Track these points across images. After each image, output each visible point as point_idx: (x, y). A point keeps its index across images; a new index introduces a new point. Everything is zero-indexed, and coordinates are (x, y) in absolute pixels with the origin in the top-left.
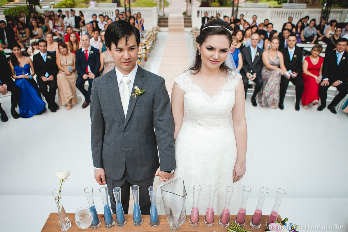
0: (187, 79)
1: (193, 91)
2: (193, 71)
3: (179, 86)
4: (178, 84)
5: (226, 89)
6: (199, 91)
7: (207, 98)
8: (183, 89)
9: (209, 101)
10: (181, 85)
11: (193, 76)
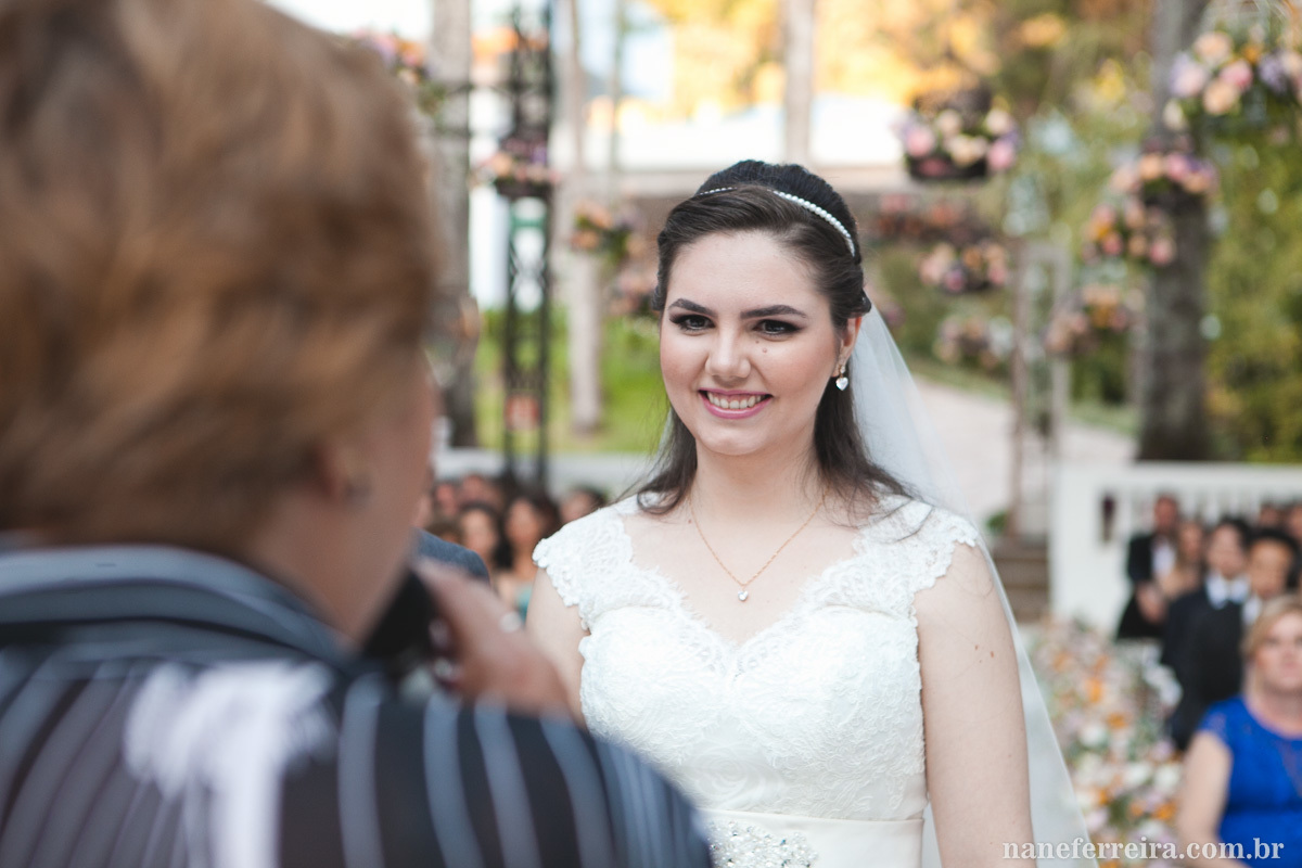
0: (609, 538)
1: (630, 605)
2: (653, 498)
3: (558, 582)
4: (549, 571)
5: (835, 595)
6: (660, 606)
7: (707, 649)
8: (576, 600)
9: (712, 668)
10: (568, 577)
11: (647, 523)
